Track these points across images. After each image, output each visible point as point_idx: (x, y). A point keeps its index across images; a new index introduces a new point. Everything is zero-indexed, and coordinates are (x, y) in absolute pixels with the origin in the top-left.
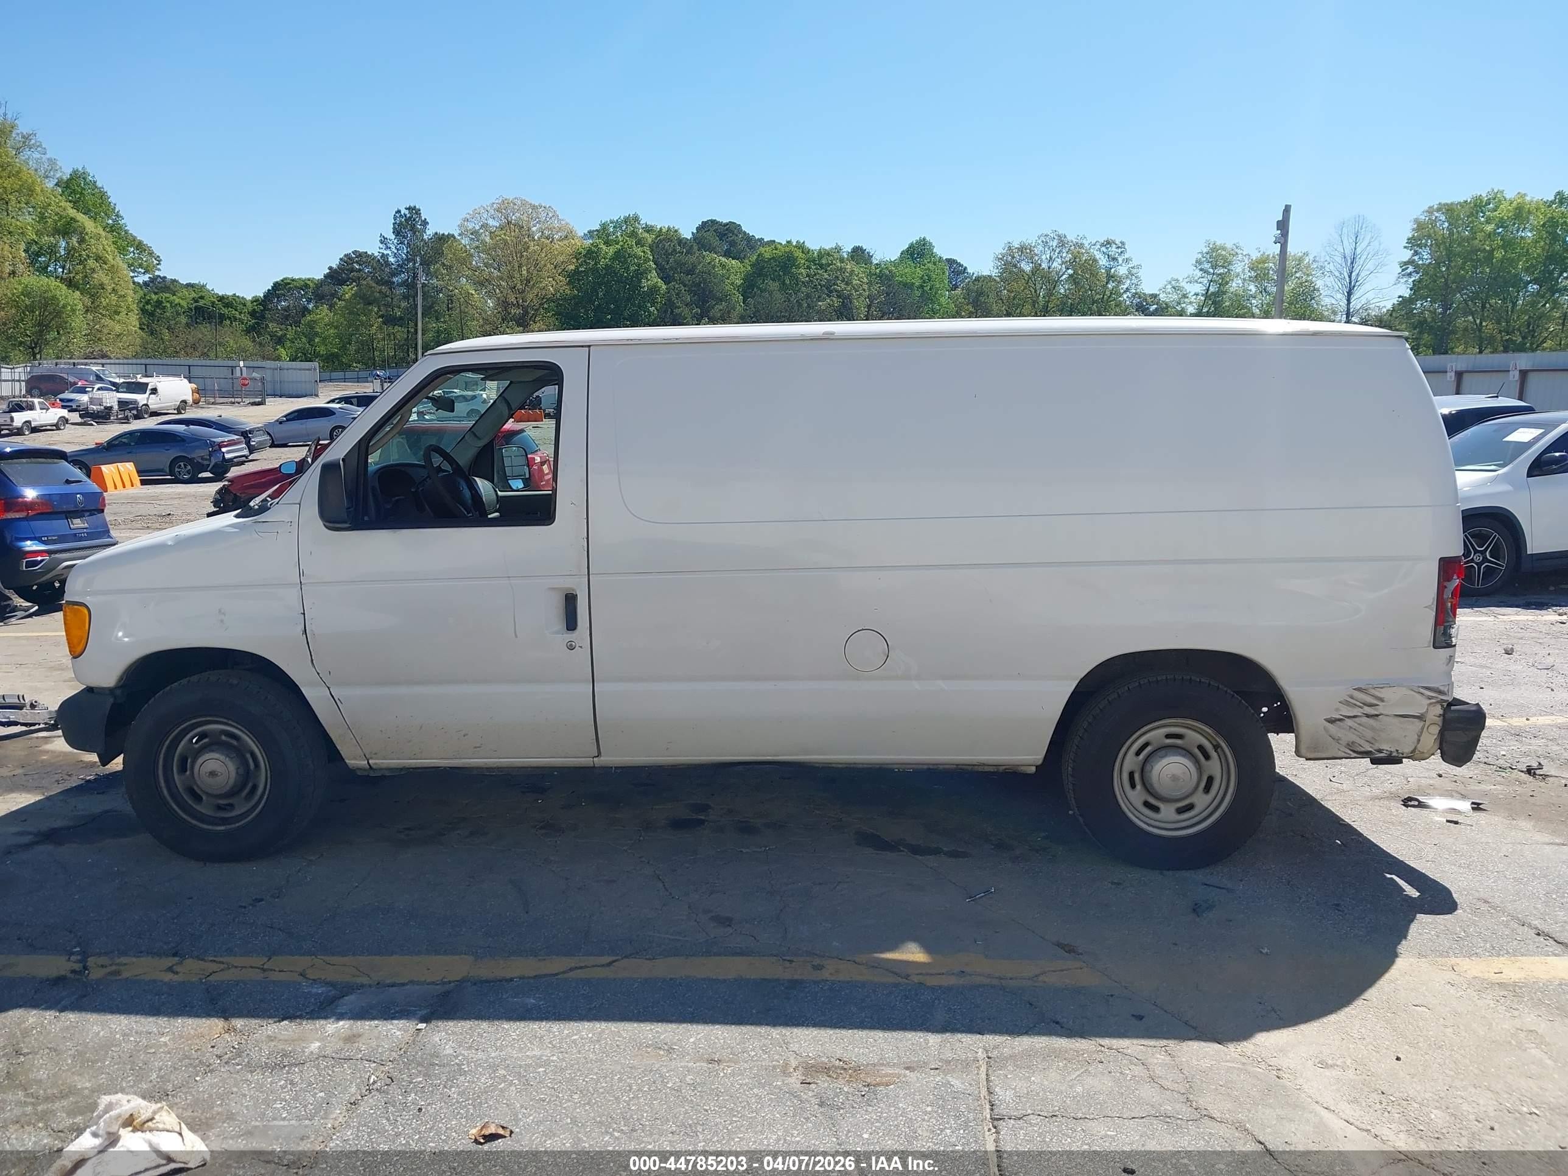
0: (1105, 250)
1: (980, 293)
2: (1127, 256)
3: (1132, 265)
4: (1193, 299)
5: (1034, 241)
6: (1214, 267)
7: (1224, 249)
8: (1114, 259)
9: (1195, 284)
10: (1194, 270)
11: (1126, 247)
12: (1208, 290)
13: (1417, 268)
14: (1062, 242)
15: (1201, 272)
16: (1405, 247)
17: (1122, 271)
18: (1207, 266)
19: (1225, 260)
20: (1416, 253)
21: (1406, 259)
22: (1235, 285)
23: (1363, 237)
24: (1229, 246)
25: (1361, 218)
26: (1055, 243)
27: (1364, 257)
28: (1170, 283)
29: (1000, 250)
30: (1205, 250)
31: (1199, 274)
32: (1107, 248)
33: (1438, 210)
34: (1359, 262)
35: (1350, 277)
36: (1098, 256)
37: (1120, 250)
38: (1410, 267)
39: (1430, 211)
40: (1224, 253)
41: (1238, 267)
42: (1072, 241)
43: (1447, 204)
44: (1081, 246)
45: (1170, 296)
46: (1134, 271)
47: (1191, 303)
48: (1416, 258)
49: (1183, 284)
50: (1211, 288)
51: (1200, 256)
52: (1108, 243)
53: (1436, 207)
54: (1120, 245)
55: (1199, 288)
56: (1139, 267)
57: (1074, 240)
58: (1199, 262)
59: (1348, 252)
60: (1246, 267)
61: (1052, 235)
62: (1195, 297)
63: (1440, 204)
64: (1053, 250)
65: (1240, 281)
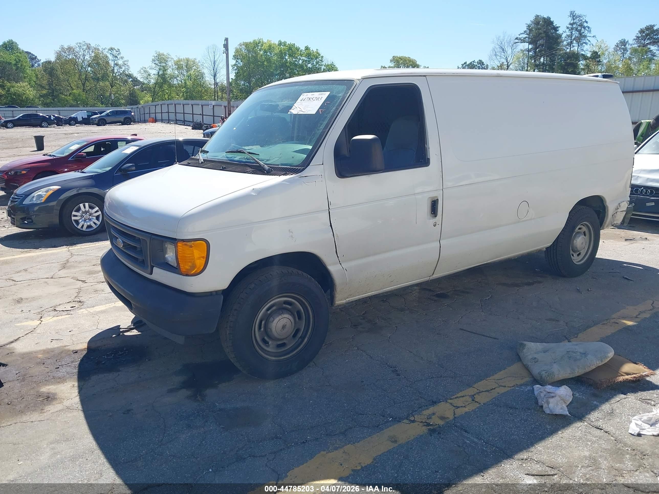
0: (111, 52)
1: (52, 69)
2: (121, 55)
3: (125, 60)
4: (153, 76)
5: (74, 46)
6: (160, 63)
7: (164, 55)
8: (116, 57)
9: (153, 70)
10: (152, 64)
11: (120, 51)
12: (159, 73)
13: (238, 67)
14: (89, 47)
15: (155, 65)
16: (233, 59)
17: (120, 62)
18: (157, 62)
19: (165, 60)
20: (237, 62)
21: (234, 64)
22: (169, 71)
23: (216, 53)
24: (165, 54)
25: (215, 46)
26: (85, 47)
27: (218, 61)
28: (142, 69)
29: (58, 49)
30: (155, 55)
31: (154, 65)
32: (112, 52)
33: (243, 45)
34: (217, 64)
35: (214, 70)
36: (109, 55)
37: (118, 53)
38: (235, 67)
39: (240, 45)
40: (163, 57)
41: (170, 64)
42: (94, 47)
43: (246, 43)
44: (98, 49)
45: (143, 75)
46: (126, 63)
47: (152, 78)
48: (237, 63)
49: (148, 70)
50: (160, 72)
51: (153, 58)
52: (112, 49)
53: (242, 43)
54: (117, 50)
55: (155, 72)
56: (127, 61)
57: (95, 47)
58: (154, 60)
59: (212, 59)
60: (173, 63)
61: (83, 43)
62: (153, 75)
63: (243, 42)
64: (84, 51)
65: (171, 70)
